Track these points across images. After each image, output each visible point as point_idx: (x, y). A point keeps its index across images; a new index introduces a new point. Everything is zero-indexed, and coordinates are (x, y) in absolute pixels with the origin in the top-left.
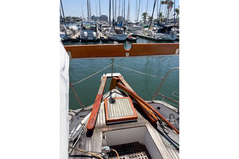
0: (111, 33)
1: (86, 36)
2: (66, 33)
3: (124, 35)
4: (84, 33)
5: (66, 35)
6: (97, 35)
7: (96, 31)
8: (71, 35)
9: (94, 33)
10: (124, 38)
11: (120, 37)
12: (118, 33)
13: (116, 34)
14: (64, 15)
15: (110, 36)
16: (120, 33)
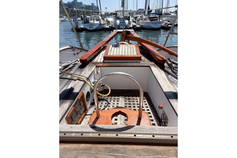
0: (145, 21)
1: (118, 24)
2: (100, 22)
3: (159, 22)
4: (116, 22)
5: (100, 24)
6: (129, 23)
7: (129, 20)
8: (105, 24)
9: (127, 21)
10: (159, 26)
11: (155, 25)
12: (153, 20)
13: (150, 21)
14: (100, 6)
15: (143, 24)
16: (155, 20)
